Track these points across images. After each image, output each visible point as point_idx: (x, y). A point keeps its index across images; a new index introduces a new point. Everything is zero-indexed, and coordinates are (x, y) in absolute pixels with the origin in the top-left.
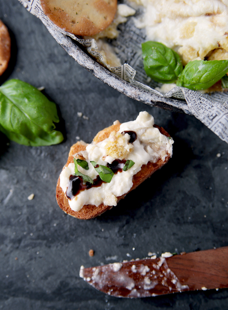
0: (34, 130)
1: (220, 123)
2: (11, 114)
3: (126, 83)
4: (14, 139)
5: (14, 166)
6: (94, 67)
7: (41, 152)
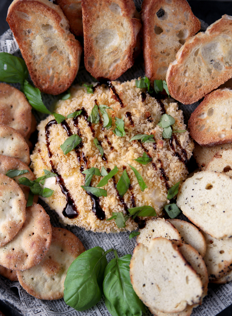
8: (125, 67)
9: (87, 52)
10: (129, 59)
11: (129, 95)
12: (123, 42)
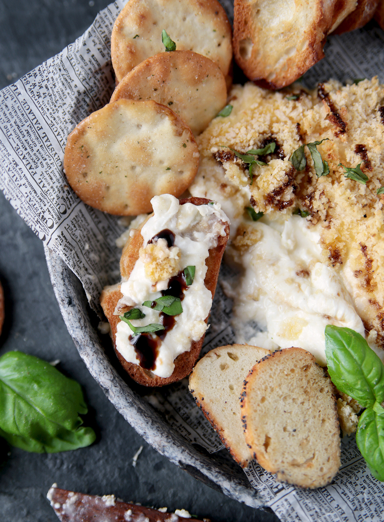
0: (51, 430)
1: (286, 500)
2: (14, 411)
3: (150, 423)
4: (20, 445)
5: (20, 488)
6: (110, 386)
7: (62, 464)
8: (303, 63)
9: (239, 29)
10: (310, 49)
11: (358, 113)
12: (301, 14)
